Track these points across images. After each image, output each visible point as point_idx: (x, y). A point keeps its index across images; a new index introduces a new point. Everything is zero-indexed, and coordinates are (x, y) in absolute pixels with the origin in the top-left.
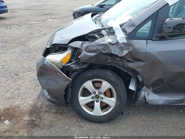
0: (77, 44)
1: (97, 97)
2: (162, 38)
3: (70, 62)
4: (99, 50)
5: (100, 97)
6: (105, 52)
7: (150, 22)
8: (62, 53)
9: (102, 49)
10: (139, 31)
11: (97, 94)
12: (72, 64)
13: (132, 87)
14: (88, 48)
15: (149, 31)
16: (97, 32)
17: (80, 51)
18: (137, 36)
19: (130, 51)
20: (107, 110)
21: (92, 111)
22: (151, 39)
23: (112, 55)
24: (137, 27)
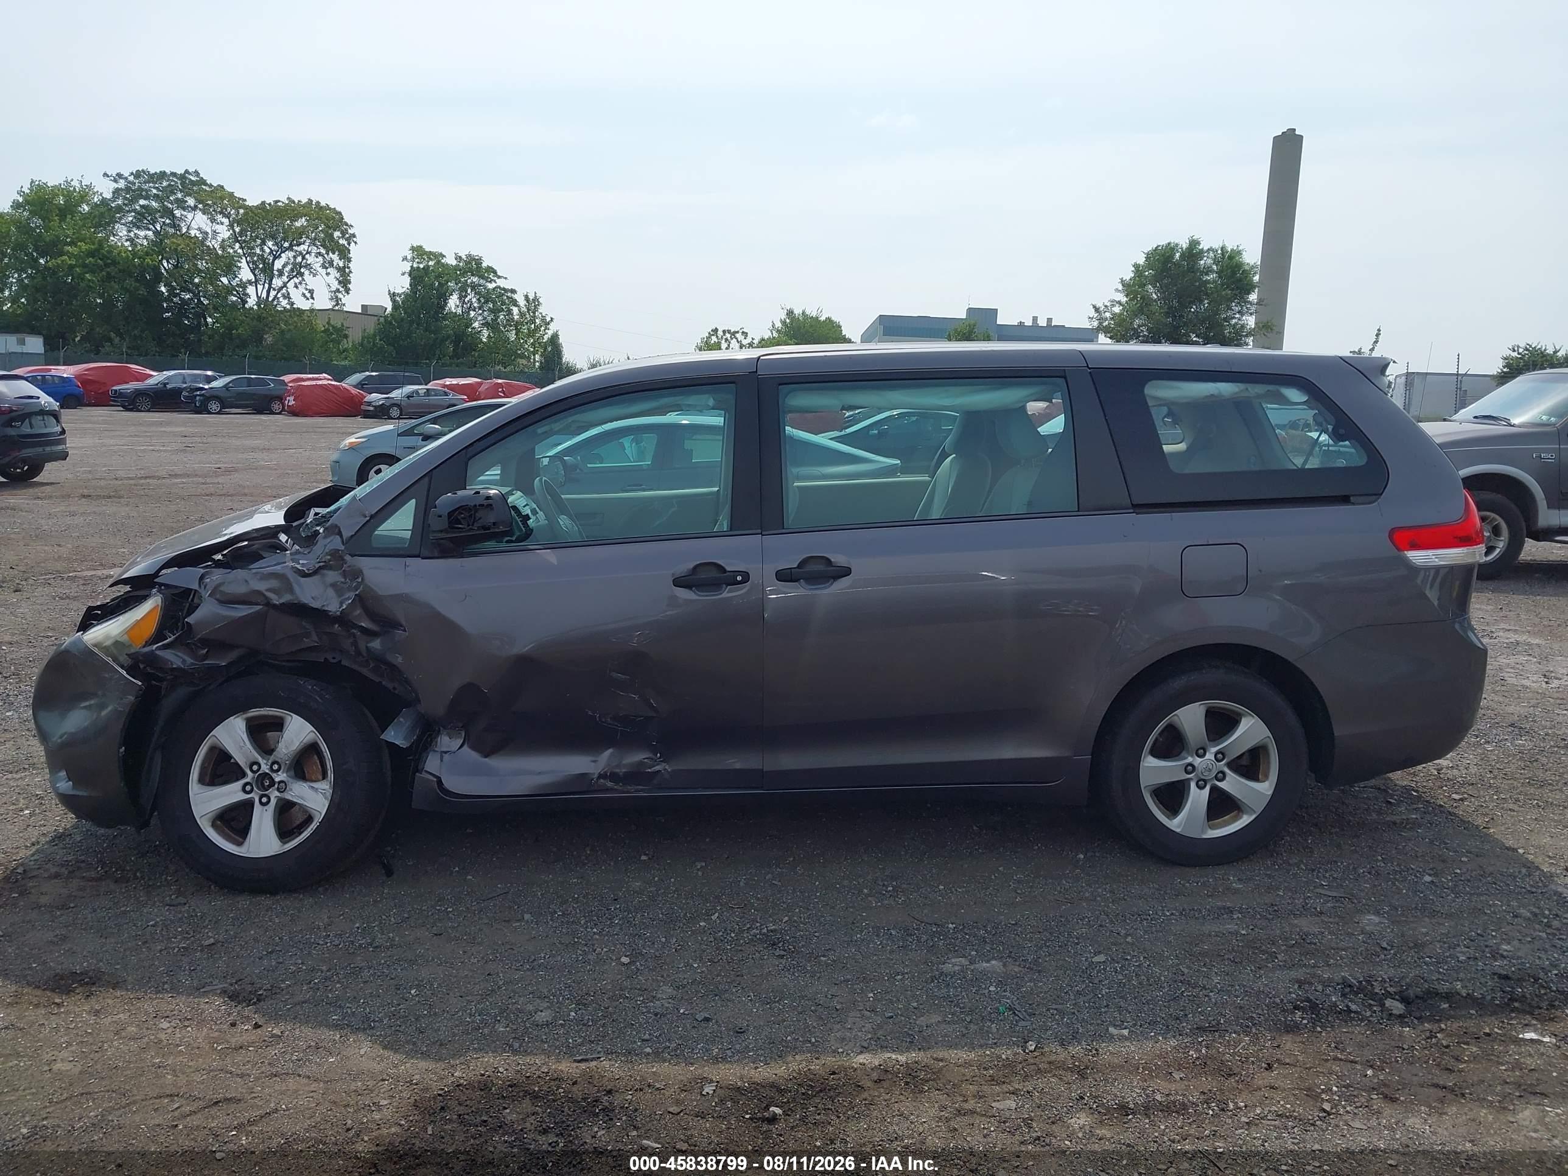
0: (187, 577)
1: (264, 782)
3: (158, 636)
4: (259, 593)
5: (277, 779)
6: (281, 601)
7: (412, 505)
8: (130, 610)
9: (268, 590)
10: (376, 532)
11: (265, 768)
12: (165, 647)
14: (221, 589)
15: (410, 532)
16: (263, 537)
17: (196, 601)
18: (375, 544)
19: (357, 593)
20: (300, 834)
21: (240, 844)
22: (417, 553)
24: (372, 517)
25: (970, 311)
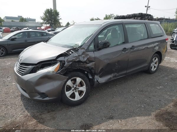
1: (75, 89)
2: (99, 49)
5: (77, 88)
6: (77, 60)
7: (93, 44)
8: (53, 66)
10: (89, 48)
11: (75, 87)
12: (61, 71)
13: (90, 77)
14: (68, 60)
18: (89, 50)
19: (88, 58)
20: (82, 95)
21: (74, 99)
22: (95, 51)
23: (80, 62)
24: (89, 46)
25: (18, 16)
